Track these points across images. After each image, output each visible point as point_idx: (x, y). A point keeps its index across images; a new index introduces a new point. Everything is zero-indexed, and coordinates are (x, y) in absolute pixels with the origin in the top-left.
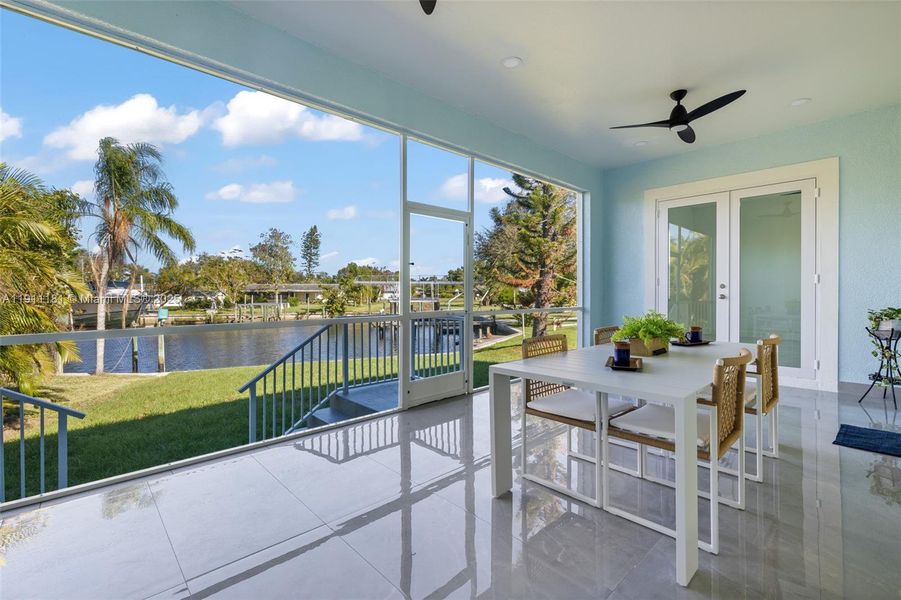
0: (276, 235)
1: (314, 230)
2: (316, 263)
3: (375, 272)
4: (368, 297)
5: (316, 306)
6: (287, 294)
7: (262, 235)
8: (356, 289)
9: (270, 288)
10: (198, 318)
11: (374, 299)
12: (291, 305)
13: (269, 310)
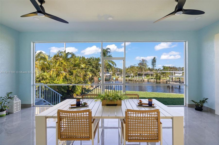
0: (143, 60)
1: (154, 58)
2: (155, 66)
7: (140, 61)
9: (142, 73)
10: (127, 79)
12: (147, 77)
13: (141, 78)
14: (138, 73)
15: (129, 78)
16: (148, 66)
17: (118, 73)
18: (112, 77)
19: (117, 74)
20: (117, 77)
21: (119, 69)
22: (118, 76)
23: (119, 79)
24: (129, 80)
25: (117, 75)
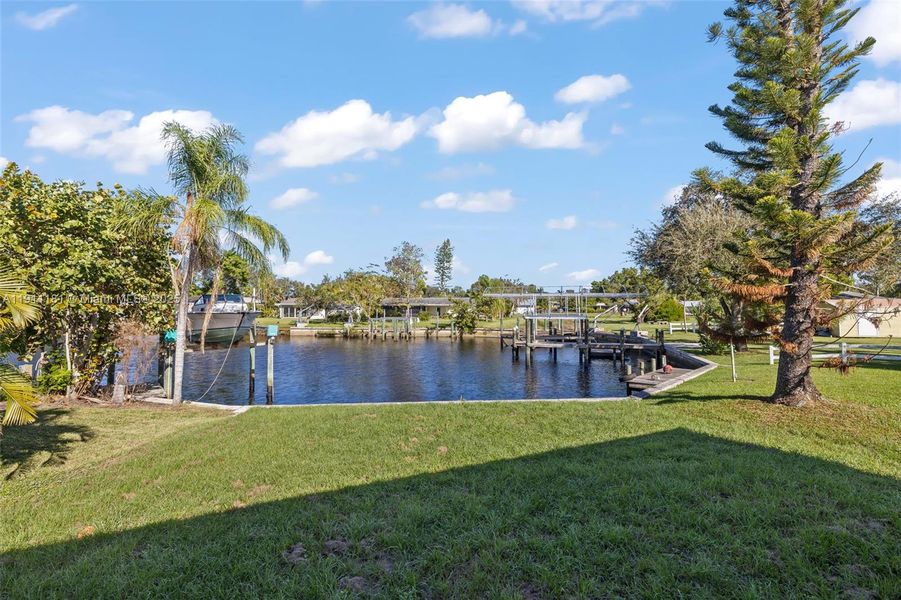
0: (408, 248)
1: (447, 244)
2: (448, 277)
3: (508, 284)
4: (500, 312)
5: (447, 321)
6: (419, 307)
7: (395, 249)
8: (488, 303)
9: (403, 302)
10: (337, 331)
11: (507, 314)
12: (422, 319)
13: (399, 324)
14: (386, 301)
15: (346, 325)
16: (426, 273)
17: (291, 302)
18: (258, 321)
19: (286, 308)
20: (285, 320)
21: (295, 284)
22: (292, 315)
23: (293, 331)
24: (345, 336)
25: (286, 312)
